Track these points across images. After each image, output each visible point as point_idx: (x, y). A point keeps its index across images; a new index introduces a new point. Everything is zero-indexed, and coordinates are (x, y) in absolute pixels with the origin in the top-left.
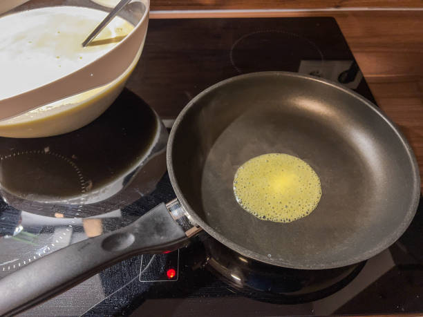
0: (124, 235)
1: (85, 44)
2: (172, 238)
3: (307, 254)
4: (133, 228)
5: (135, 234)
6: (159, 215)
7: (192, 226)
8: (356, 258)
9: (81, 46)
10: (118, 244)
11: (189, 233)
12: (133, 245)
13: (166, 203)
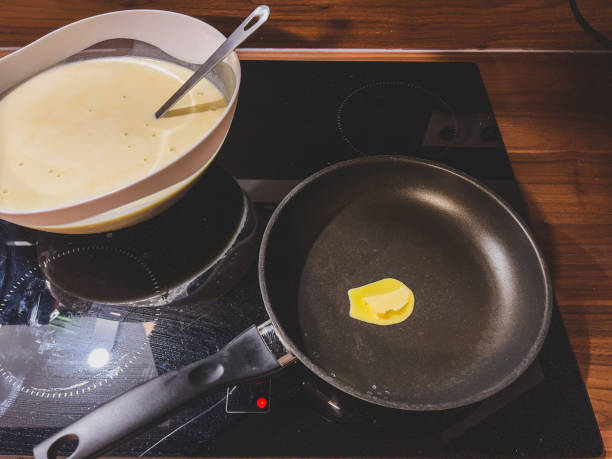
0: (213, 366)
1: (158, 115)
2: (265, 368)
3: (418, 386)
4: (222, 357)
5: (224, 365)
6: (250, 341)
7: (285, 353)
8: (468, 399)
9: (154, 116)
10: (206, 376)
11: (284, 360)
12: (221, 378)
13: (257, 325)
